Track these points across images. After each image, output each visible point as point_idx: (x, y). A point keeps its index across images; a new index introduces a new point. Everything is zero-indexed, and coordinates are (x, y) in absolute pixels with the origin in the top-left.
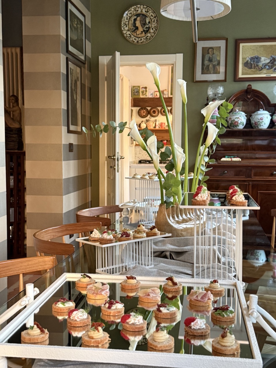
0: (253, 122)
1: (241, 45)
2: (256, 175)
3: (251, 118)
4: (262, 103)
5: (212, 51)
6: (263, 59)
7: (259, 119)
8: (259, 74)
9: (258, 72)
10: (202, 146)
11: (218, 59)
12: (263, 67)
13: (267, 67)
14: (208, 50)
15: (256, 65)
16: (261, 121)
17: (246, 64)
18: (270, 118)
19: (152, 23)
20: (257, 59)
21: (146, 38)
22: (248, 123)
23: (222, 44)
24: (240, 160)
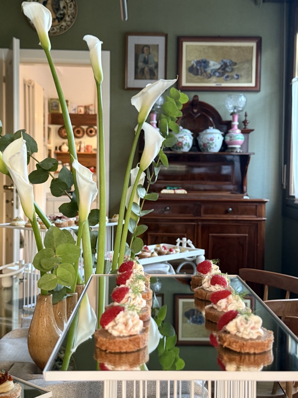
0: (201, 143)
1: (185, 44)
2: (206, 212)
3: (198, 138)
4: (211, 119)
5: (147, 50)
6: (212, 63)
7: (208, 140)
8: (207, 82)
9: (206, 80)
10: (134, 169)
11: (156, 60)
12: (212, 74)
13: (217, 74)
14: (143, 49)
15: (203, 71)
16: (211, 142)
17: (191, 70)
18: (222, 138)
19: (68, 9)
20: (204, 64)
21: (60, 28)
22: (195, 144)
23: (160, 41)
24: (186, 192)
